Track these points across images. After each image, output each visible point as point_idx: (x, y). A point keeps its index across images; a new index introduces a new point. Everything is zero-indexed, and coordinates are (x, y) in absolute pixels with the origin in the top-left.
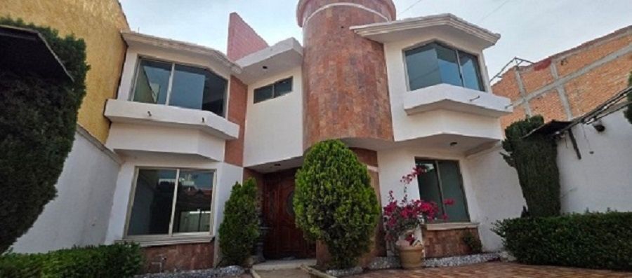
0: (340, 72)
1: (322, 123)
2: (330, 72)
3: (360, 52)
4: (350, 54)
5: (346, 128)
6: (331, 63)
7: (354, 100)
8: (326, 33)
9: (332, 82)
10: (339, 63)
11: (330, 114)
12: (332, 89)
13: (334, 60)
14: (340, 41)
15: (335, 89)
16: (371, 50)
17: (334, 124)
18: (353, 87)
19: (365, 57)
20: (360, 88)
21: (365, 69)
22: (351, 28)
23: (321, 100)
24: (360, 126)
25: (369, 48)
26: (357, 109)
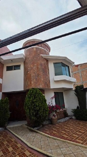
0: (38, 68)
1: (32, 83)
2: (35, 67)
3: (43, 62)
4: (40, 63)
5: (39, 85)
6: (35, 65)
7: (42, 77)
8: (34, 55)
9: (36, 70)
10: (37, 65)
11: (35, 80)
12: (35, 73)
13: (36, 63)
14: (38, 58)
15: (36, 73)
16: (46, 62)
17: (36, 83)
18: (41, 72)
19: (44, 64)
20: (43, 73)
22: (41, 55)
23: (32, 75)
24: (43, 84)
26: (42, 79)
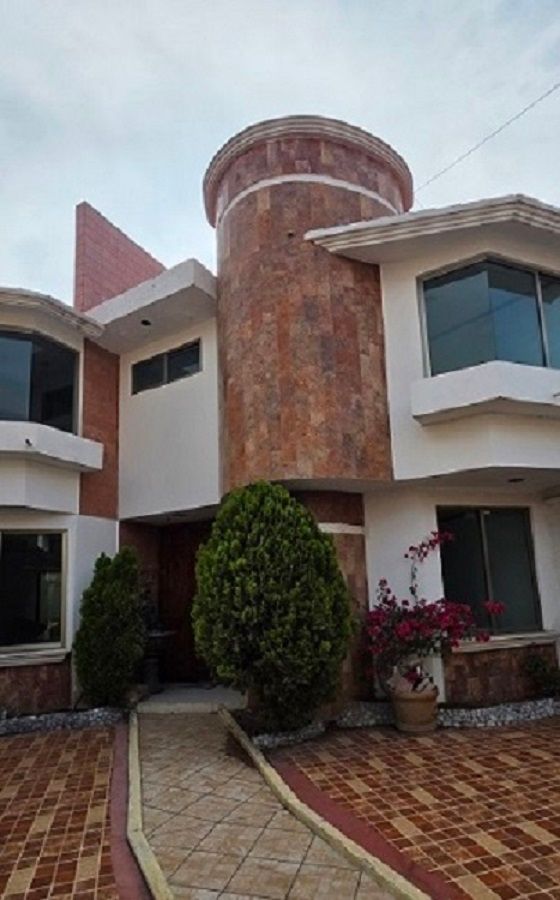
0: (283, 338)
1: (250, 446)
2: (263, 338)
3: (325, 290)
4: (305, 297)
5: (294, 458)
6: (268, 316)
7: (311, 399)
8: (257, 249)
9: (269, 359)
10: (284, 316)
11: (263, 428)
12: (268, 376)
13: (272, 310)
14: (284, 266)
15: (273, 376)
16: (351, 284)
17: (273, 449)
18: (311, 368)
19: (337, 300)
20: (325, 370)
21: (336, 328)
22: (309, 236)
23: (247, 399)
24: (322, 454)
25: (347, 279)
26: (317, 418)
